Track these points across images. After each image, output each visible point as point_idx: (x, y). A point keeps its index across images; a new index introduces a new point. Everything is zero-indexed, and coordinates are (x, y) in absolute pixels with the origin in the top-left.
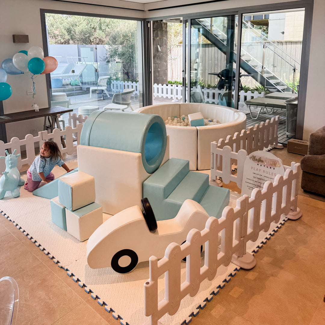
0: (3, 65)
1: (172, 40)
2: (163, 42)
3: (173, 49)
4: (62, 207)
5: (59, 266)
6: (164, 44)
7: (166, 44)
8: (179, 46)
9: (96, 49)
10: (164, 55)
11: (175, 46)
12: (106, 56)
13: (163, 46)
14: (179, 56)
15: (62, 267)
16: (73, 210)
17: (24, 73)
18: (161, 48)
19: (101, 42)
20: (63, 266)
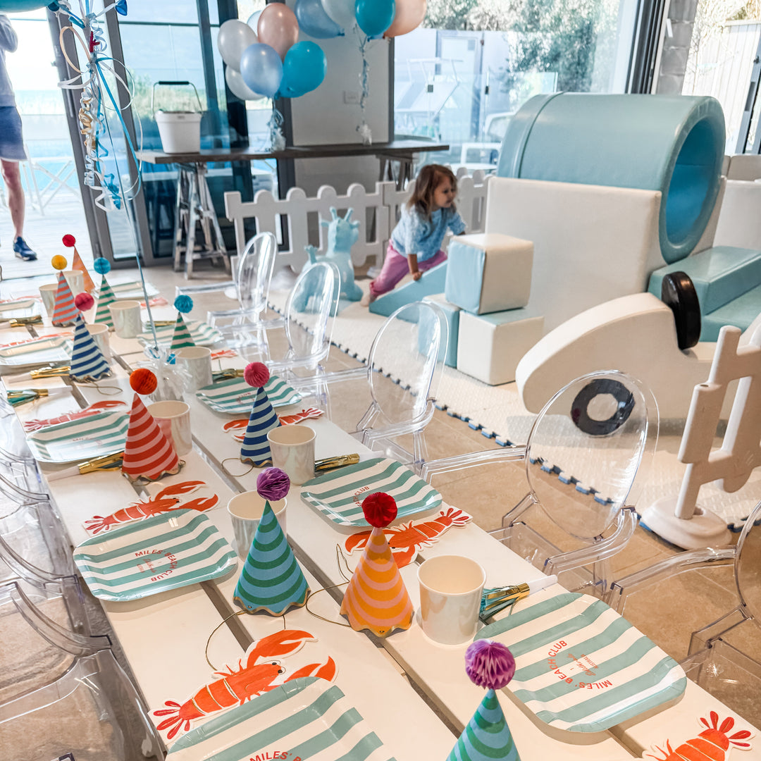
0: (299, 11)
1: (709, 11)
2: (683, 10)
3: (707, 37)
4: (453, 310)
5: (449, 414)
6: (685, 15)
7: (691, 18)
8: (726, 30)
9: (482, 43)
10: (679, 54)
11: (713, 29)
12: (504, 66)
13: (681, 20)
14: (719, 62)
15: (455, 416)
16: (482, 312)
17: (343, 35)
18: (676, 26)
19: (494, 25)
20: (459, 413)
